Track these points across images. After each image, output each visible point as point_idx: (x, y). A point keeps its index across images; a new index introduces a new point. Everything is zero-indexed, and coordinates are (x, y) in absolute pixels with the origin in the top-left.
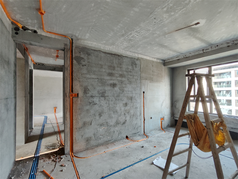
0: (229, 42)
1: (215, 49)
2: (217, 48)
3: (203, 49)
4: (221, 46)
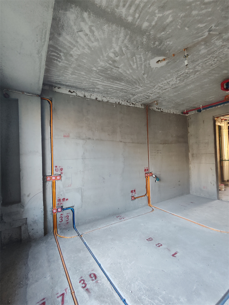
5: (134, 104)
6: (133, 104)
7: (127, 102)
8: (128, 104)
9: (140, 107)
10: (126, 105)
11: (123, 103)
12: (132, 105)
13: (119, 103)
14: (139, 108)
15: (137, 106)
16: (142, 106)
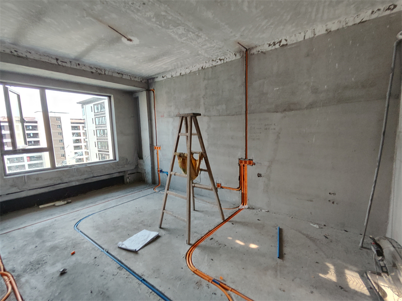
0: (92, 66)
1: (75, 67)
2: (78, 67)
3: (57, 58)
4: (83, 68)
5: (222, 59)
6: (220, 60)
7: (213, 60)
8: (214, 64)
9: (233, 59)
10: (211, 66)
11: (207, 65)
12: (219, 63)
13: (202, 68)
14: (231, 61)
15: (227, 60)
16: (236, 55)
